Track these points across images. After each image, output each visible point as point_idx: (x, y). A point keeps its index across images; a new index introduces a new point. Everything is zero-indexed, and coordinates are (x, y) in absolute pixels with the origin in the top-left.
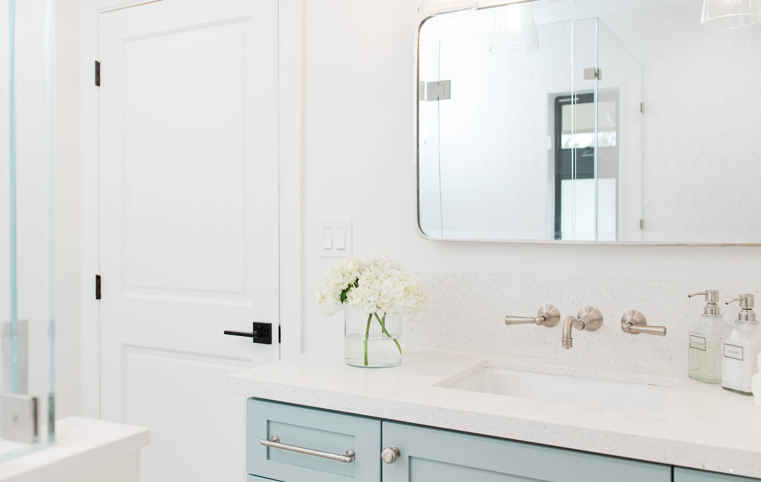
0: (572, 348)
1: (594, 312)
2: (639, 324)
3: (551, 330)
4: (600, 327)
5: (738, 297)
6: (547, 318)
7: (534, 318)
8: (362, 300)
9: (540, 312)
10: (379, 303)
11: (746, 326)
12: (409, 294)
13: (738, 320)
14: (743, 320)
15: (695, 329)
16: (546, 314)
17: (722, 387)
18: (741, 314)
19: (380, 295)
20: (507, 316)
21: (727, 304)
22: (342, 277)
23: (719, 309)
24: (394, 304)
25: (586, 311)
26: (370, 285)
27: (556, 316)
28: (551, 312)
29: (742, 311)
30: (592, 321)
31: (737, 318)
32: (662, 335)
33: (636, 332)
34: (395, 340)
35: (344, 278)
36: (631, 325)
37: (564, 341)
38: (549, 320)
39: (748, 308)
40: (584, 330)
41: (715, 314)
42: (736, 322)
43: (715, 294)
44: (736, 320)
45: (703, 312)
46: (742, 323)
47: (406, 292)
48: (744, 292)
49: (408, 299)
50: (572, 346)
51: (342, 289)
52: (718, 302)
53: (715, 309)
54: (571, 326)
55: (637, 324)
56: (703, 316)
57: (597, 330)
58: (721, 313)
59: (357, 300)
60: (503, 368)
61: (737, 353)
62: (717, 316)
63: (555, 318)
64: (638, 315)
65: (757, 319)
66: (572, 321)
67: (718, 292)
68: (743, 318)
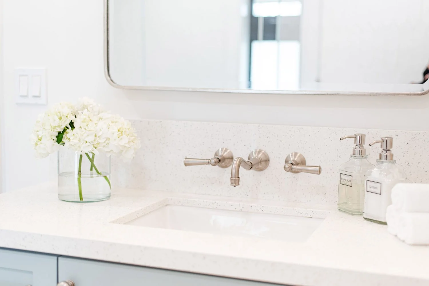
0: (239, 186)
1: (262, 154)
2: (299, 165)
3: (225, 170)
4: (267, 167)
5: (380, 139)
6: (221, 159)
7: (209, 160)
8: (79, 140)
9: (216, 154)
10: (95, 143)
11: (385, 165)
12: (122, 135)
13: (379, 160)
14: (383, 159)
15: (345, 168)
16: (221, 156)
17: (364, 218)
18: (381, 154)
19: (95, 136)
20: (186, 158)
21: (370, 145)
22: (59, 119)
23: (365, 150)
24: (108, 143)
25: (255, 153)
26: (86, 127)
27: (230, 157)
28: (225, 154)
29: (382, 152)
30: (260, 162)
31: (378, 158)
32: (317, 174)
33: (296, 172)
34: (105, 177)
35: (61, 121)
36: (292, 165)
37: (232, 179)
38: (223, 162)
39: (387, 149)
40: (252, 170)
41: (362, 155)
42: (377, 162)
43: (362, 137)
44: (377, 160)
45: (352, 153)
46: (382, 162)
47: (119, 133)
48: (385, 134)
49: (121, 139)
50: (239, 184)
51: (58, 132)
52: (364, 144)
53: (362, 150)
54: (239, 166)
55: (297, 164)
56: (352, 157)
57: (264, 170)
58: (367, 154)
59: (74, 141)
60: (182, 205)
61: (376, 188)
62: (363, 157)
63: (229, 160)
64: (299, 156)
65: (394, 158)
66: (240, 161)
67: (365, 135)
68: (383, 158)
